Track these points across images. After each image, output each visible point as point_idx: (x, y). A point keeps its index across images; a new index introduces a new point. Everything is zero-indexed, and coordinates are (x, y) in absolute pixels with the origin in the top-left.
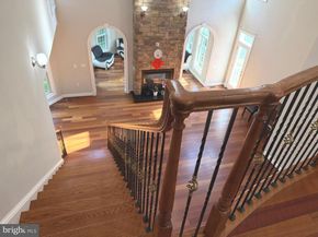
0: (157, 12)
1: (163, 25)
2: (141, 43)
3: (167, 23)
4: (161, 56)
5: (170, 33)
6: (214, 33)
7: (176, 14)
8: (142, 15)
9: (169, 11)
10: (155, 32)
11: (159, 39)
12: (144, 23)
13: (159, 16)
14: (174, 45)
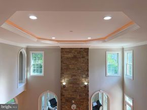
0: (72, 85)
1: (75, 91)
2: (64, 100)
3: (77, 91)
4: (75, 108)
5: (80, 96)
6: (109, 96)
7: (82, 86)
8: (64, 86)
9: (78, 84)
10: (71, 95)
11: (74, 99)
12: (65, 90)
13: (73, 87)
14: (83, 102)
